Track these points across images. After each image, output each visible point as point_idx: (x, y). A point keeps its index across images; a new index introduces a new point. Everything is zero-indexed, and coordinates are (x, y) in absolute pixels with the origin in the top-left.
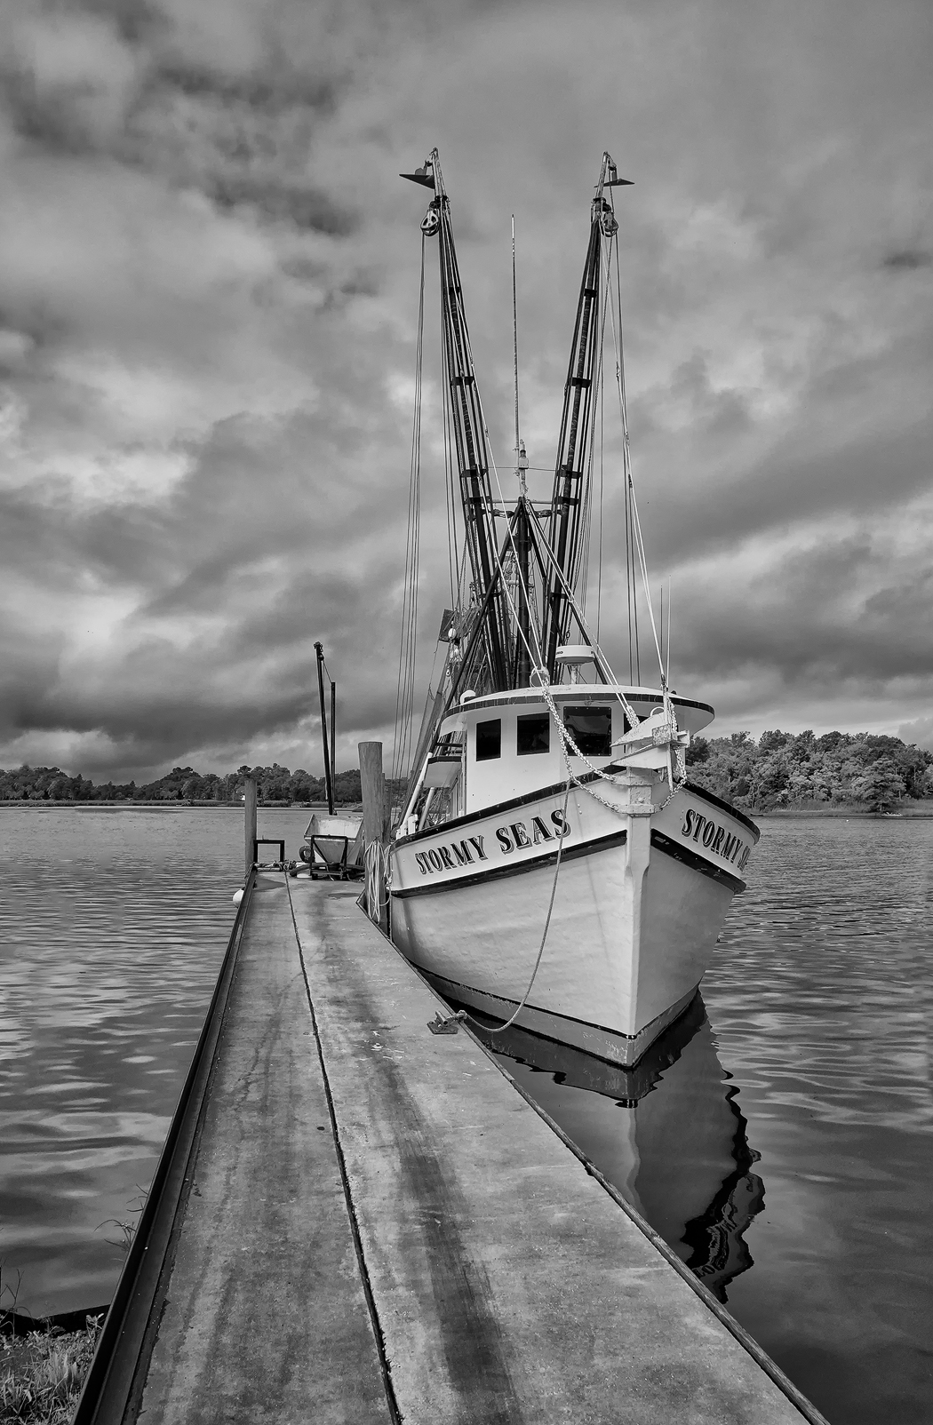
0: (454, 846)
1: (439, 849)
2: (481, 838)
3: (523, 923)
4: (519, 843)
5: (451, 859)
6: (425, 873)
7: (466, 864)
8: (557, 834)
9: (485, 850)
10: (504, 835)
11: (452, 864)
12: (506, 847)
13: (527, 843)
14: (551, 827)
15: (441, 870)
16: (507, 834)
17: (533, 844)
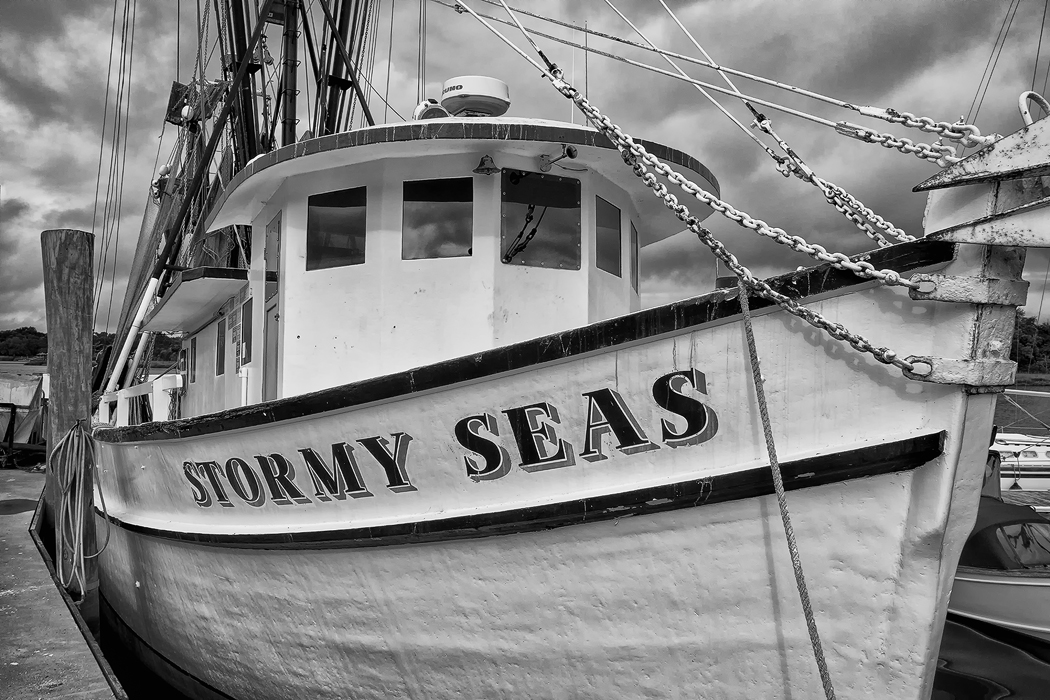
0: (309, 456)
1: (262, 460)
2: (403, 440)
3: (505, 645)
4: (530, 455)
5: (295, 482)
6: (208, 504)
7: (342, 497)
8: (666, 435)
9: (411, 469)
10: (483, 433)
11: (295, 493)
12: (481, 461)
13: (560, 455)
14: (648, 416)
15: (261, 503)
16: (495, 432)
17: (577, 458)
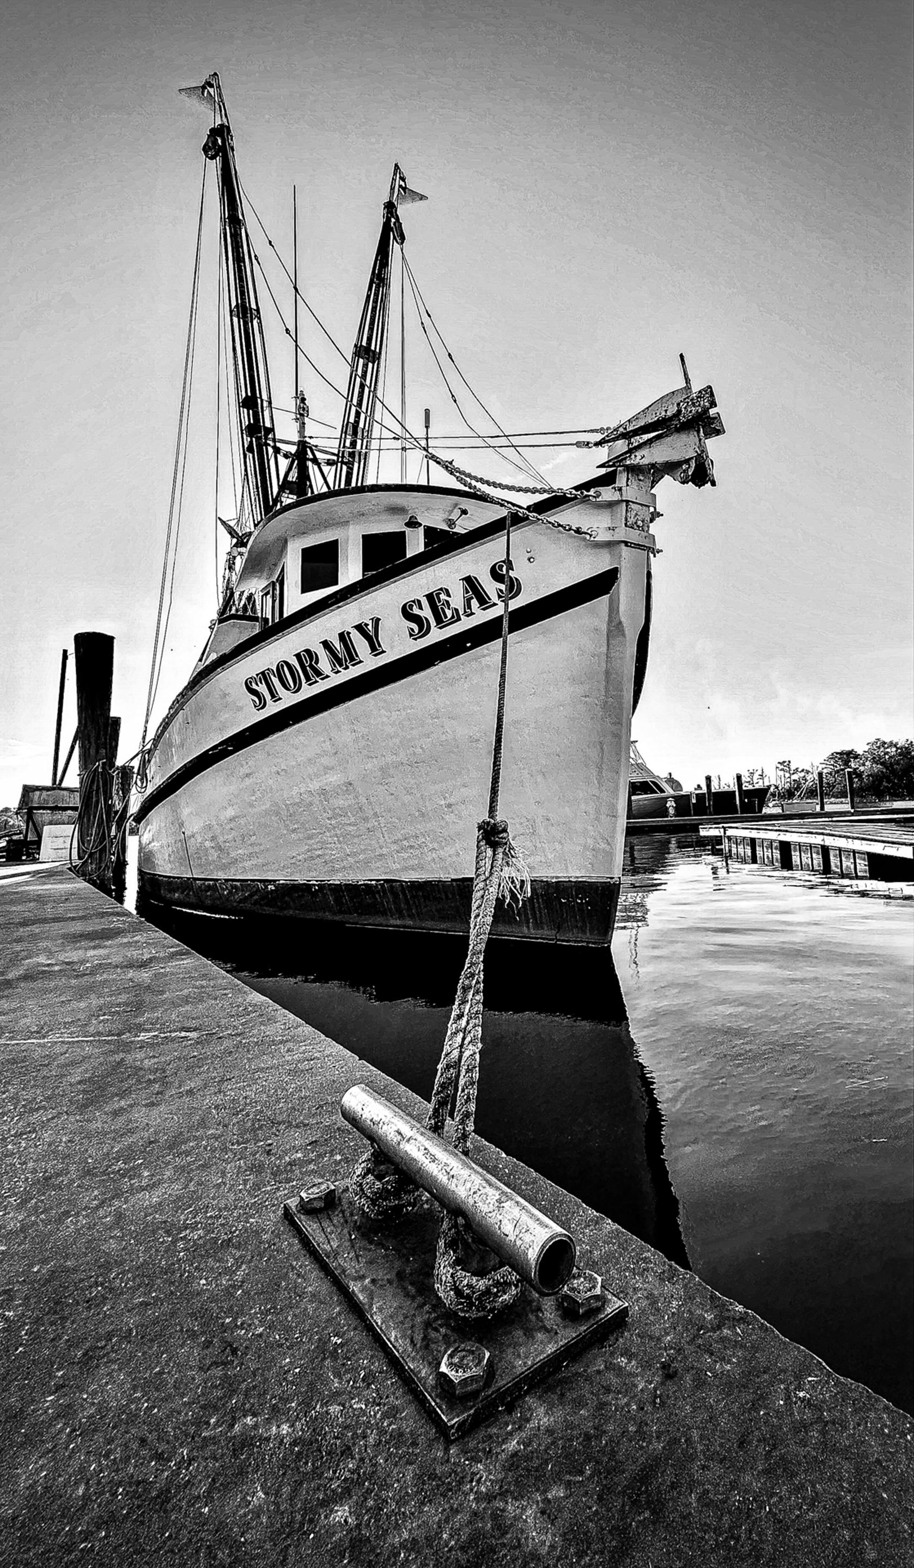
0: (326, 644)
1: (298, 655)
2: (376, 621)
4: (439, 620)
5: (318, 665)
7: (347, 668)
8: (500, 597)
10: (416, 611)
11: (318, 672)
12: (415, 627)
14: (491, 587)
15: (296, 686)
16: (421, 608)
17: (462, 617)
